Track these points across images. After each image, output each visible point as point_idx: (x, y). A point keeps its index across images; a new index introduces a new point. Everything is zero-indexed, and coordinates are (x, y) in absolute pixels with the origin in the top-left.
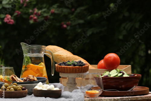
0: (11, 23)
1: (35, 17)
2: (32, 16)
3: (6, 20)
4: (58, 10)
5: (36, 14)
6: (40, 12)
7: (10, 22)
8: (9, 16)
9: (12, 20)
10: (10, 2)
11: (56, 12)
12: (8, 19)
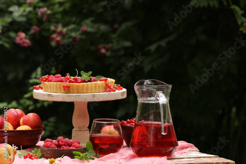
0: (25, 45)
1: (59, 39)
2: (54, 36)
3: (18, 40)
4: (92, 27)
5: (60, 33)
6: (65, 30)
7: (24, 43)
8: (23, 35)
9: (27, 41)
10: (25, 13)
11: (89, 30)
12: (21, 39)
